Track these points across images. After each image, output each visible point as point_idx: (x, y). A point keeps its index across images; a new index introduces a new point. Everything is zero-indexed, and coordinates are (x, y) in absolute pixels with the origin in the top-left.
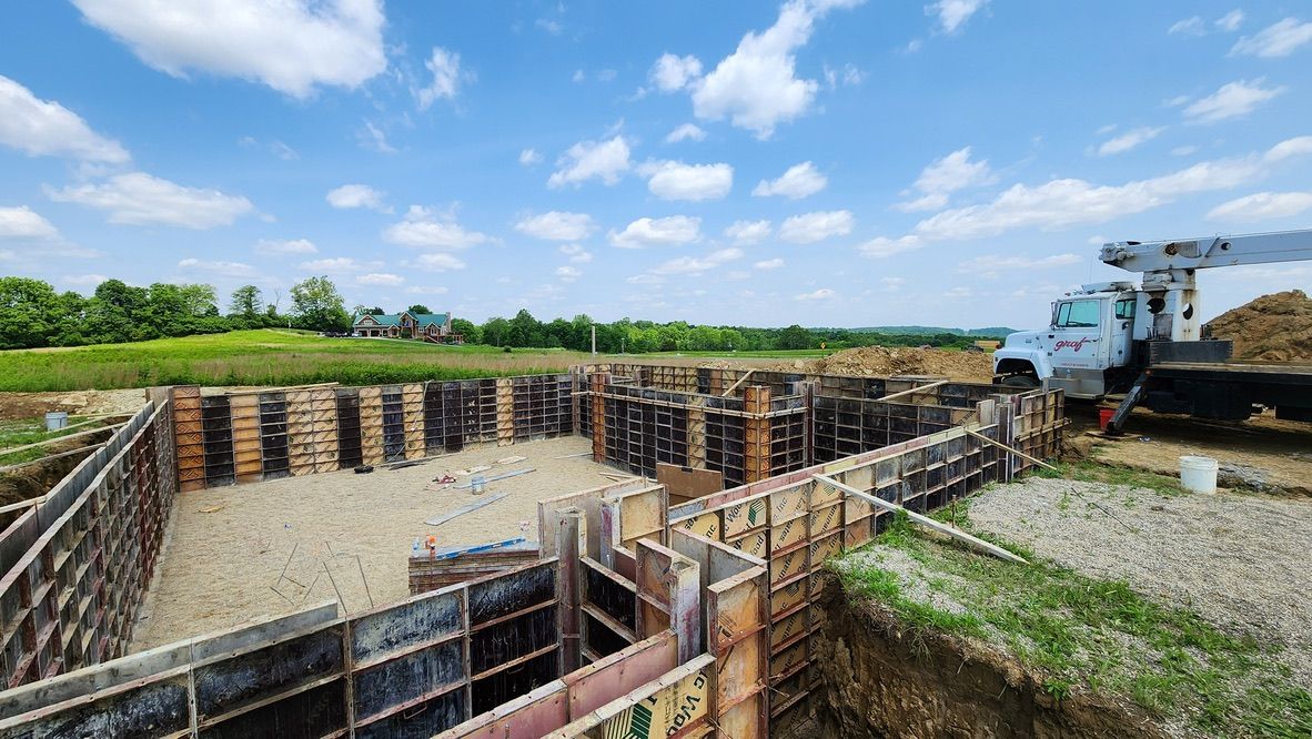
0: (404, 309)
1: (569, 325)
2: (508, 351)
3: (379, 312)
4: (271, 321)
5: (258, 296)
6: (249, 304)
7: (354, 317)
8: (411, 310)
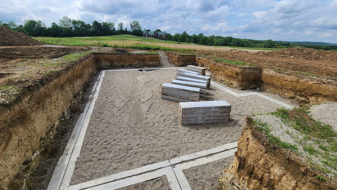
0: (155, 30)
1: (197, 36)
2: (179, 43)
3: (149, 31)
4: (126, 32)
5: (123, 25)
6: (121, 28)
7: (143, 32)
8: (157, 30)
